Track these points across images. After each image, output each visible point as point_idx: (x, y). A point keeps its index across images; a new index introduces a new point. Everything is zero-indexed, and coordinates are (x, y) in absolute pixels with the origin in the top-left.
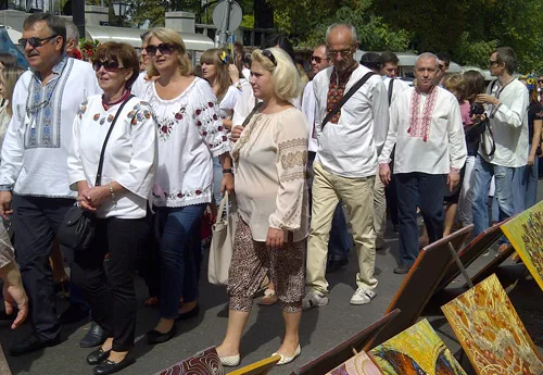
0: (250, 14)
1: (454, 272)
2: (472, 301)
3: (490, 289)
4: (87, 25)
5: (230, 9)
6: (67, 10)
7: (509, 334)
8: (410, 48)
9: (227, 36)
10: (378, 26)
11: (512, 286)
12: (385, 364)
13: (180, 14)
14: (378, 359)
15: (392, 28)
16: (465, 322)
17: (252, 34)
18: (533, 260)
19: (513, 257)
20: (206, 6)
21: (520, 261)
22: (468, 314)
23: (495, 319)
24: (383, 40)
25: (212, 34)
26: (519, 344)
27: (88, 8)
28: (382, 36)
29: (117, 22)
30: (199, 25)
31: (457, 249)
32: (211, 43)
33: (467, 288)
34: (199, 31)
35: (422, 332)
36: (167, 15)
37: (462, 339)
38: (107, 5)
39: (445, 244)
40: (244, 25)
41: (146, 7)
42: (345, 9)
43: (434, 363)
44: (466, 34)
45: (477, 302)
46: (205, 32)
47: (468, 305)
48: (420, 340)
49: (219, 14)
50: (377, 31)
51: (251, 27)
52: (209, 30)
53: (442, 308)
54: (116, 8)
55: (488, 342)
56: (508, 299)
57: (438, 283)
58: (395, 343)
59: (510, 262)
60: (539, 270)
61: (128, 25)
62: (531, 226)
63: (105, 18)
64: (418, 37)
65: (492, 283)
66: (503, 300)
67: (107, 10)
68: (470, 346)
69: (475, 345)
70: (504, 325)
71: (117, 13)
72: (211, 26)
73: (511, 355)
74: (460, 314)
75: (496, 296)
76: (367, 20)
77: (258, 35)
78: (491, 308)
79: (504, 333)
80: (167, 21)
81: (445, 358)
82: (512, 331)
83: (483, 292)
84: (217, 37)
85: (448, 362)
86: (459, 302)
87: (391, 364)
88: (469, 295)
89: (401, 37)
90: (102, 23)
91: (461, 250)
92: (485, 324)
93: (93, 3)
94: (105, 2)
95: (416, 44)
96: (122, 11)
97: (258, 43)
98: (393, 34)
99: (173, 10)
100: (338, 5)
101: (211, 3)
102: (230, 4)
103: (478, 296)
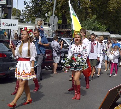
0: (61, 20)
1: (118, 97)
5: (54, 18)
6: (6, 17)
8: (107, 30)
9: (53, 26)
10: (97, 24)
13: (40, 19)
15: (102, 24)
17: (61, 26)
20: (48, 17)
24: (99, 28)
25: (49, 25)
27: (12, 17)
28: (99, 27)
29: (21, 21)
31: (119, 90)
32: (49, 28)
34: (45, 24)
36: (36, 19)
39: (115, 89)
40: (59, 23)
41: (30, 17)
42: (88, 19)
46: (47, 25)
49: (51, 20)
50: (97, 25)
51: (61, 23)
53: (114, 108)
54: (21, 17)
61: (25, 22)
64: (109, 27)
67: (18, 18)
71: (21, 19)
72: (49, 23)
76: (94, 22)
77: (63, 26)
80: (36, 21)
84: (51, 26)
86: (120, 107)
89: (104, 27)
91: (120, 91)
93: (14, 15)
94: (18, 15)
95: (109, 29)
96: (23, 18)
97: (62, 28)
98: (102, 26)
99: (38, 18)
100: (86, 18)
101: (49, 16)
102: (55, 17)
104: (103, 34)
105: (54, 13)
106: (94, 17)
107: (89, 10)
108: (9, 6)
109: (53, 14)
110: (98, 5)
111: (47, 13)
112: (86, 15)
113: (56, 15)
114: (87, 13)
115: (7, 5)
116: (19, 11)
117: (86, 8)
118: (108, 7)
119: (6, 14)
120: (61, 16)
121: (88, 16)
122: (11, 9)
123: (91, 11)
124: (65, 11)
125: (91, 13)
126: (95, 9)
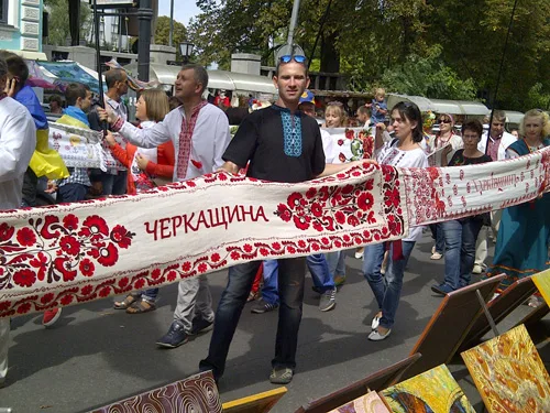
2: (495, 351)
3: (516, 340)
4: (151, 63)
6: (134, 49)
7: (532, 386)
8: (478, 97)
12: (396, 405)
13: (247, 56)
14: (389, 400)
15: (460, 76)
16: (486, 370)
17: (317, 79)
20: (273, 49)
22: (489, 363)
23: (518, 369)
24: (450, 87)
26: (543, 396)
27: (152, 47)
28: (449, 84)
30: (265, 68)
31: (487, 298)
34: (264, 73)
35: (440, 376)
36: (233, 56)
37: (481, 387)
38: (175, 46)
41: (211, 48)
42: (413, 56)
43: (448, 408)
44: (539, 86)
45: (501, 351)
46: (270, 74)
47: (490, 353)
48: (436, 384)
50: (445, 78)
51: (317, 70)
52: (274, 72)
53: (462, 354)
54: (184, 48)
55: (509, 392)
56: (535, 351)
58: (409, 386)
63: (172, 58)
64: (488, 86)
65: (520, 334)
66: (530, 351)
67: (174, 50)
68: (487, 394)
69: (494, 393)
70: (529, 376)
71: (184, 53)
73: (534, 407)
74: (481, 362)
75: (522, 346)
76: (436, 67)
77: (323, 79)
78: (515, 359)
79: (528, 384)
80: (233, 62)
81: (460, 404)
82: (537, 383)
83: (508, 342)
85: (463, 409)
86: (481, 350)
87: (402, 406)
88: (493, 343)
89: (468, 85)
90: (168, 63)
92: (508, 373)
93: (165, 42)
95: (485, 93)
96: (190, 51)
97: (322, 87)
98: (461, 82)
99: (240, 51)
100: (406, 51)
101: (277, 47)
102: (294, 48)
103: (502, 345)
104: (462, 109)
105: (291, 34)
106: (436, 49)
107: (419, 26)
108: (143, 10)
109: (289, 40)
110: (449, 8)
112: (405, 42)
114: (410, 37)
115: (138, 6)
116: (180, 26)
117: (406, 21)
118: (484, 17)
119: (135, 39)
121: (413, 46)
122: (149, 20)
123: (425, 29)
124: (333, 31)
125: (423, 35)
126: (437, 22)
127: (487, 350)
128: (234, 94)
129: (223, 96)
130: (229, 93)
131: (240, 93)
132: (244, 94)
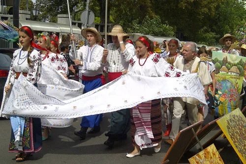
0: (99, 17)
1: (195, 142)
2: (203, 157)
3: (211, 151)
4: (20, 19)
5: (89, 14)
6: (10, 12)
9: (87, 27)
11: (221, 150)
13: (65, 15)
17: (99, 27)
18: (231, 137)
19: (222, 136)
20: (77, 12)
21: (225, 137)
22: (201, 163)
25: (80, 26)
27: (20, 11)
29: (35, 19)
30: (74, 21)
31: (196, 131)
32: (80, 30)
33: (200, 150)
34: (74, 24)
36: (59, 16)
38: (30, 11)
39: (190, 129)
40: (95, 22)
45: (205, 157)
46: (77, 24)
47: (201, 158)
49: (84, 16)
51: (99, 23)
52: (79, 24)
53: (189, 159)
54: (34, 12)
56: (220, 156)
57: (187, 148)
59: (221, 138)
60: (235, 142)
61: (40, 20)
62: (231, 121)
63: (29, 17)
65: (212, 148)
66: (217, 156)
67: (29, 13)
71: (34, 14)
72: (79, 22)
74: (197, 163)
75: (214, 154)
77: (102, 27)
78: (212, 160)
80: (59, 19)
83: (208, 152)
84: (82, 27)
86: (197, 157)
88: (201, 153)
90: (27, 19)
93: (23, 9)
94: (29, 8)
96: (37, 13)
97: (102, 31)
101: (79, 11)
102: (89, 12)
103: (206, 154)
105: (88, 5)
109: (87, 8)
111: (77, 6)
113: (92, 9)
116: (32, 3)
119: (9, 7)
120: (99, 11)
127: (199, 157)
128: (60, 34)
129: (55, 35)
130: (58, 34)
131: (63, 34)
132: (65, 34)
